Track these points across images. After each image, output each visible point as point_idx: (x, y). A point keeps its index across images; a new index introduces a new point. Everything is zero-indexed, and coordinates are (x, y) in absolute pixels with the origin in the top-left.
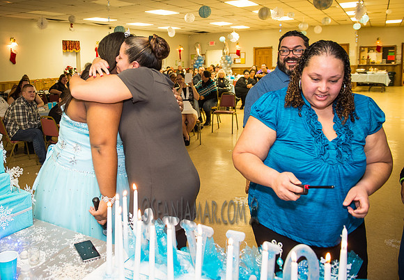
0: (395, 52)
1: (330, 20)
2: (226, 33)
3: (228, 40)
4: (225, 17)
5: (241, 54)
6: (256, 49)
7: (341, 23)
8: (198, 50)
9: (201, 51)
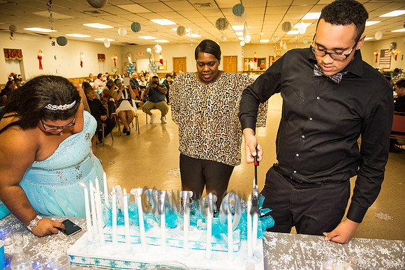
0: (265, 62)
1: (225, 38)
2: (152, 45)
3: (153, 51)
4: (151, 33)
5: (164, 63)
6: (174, 59)
7: (233, 40)
8: (130, 59)
9: (132, 59)
